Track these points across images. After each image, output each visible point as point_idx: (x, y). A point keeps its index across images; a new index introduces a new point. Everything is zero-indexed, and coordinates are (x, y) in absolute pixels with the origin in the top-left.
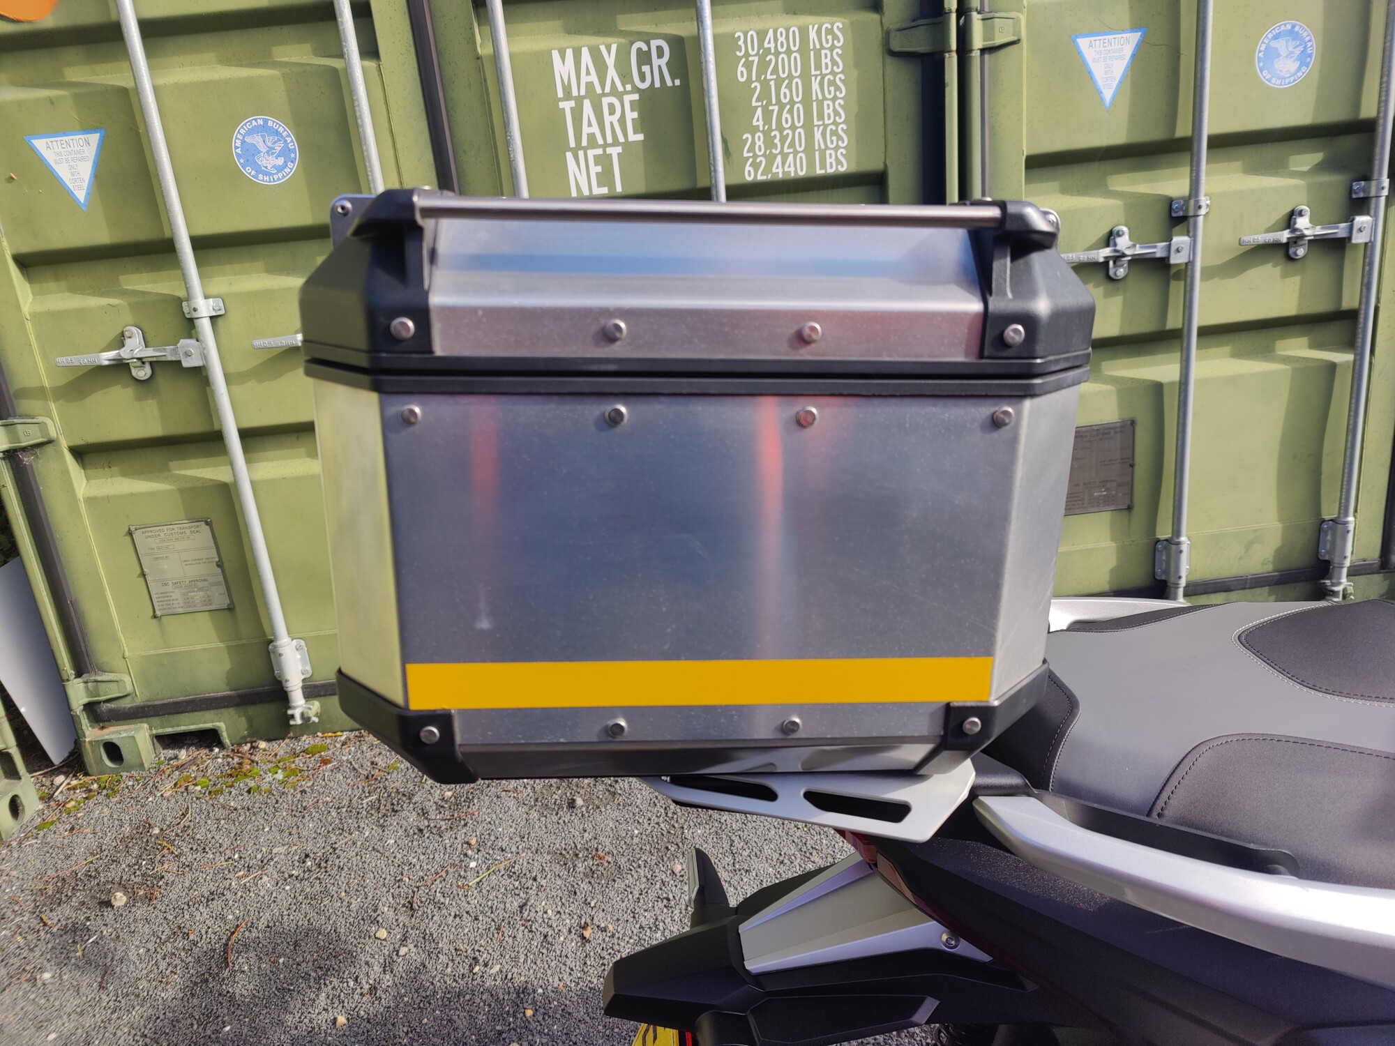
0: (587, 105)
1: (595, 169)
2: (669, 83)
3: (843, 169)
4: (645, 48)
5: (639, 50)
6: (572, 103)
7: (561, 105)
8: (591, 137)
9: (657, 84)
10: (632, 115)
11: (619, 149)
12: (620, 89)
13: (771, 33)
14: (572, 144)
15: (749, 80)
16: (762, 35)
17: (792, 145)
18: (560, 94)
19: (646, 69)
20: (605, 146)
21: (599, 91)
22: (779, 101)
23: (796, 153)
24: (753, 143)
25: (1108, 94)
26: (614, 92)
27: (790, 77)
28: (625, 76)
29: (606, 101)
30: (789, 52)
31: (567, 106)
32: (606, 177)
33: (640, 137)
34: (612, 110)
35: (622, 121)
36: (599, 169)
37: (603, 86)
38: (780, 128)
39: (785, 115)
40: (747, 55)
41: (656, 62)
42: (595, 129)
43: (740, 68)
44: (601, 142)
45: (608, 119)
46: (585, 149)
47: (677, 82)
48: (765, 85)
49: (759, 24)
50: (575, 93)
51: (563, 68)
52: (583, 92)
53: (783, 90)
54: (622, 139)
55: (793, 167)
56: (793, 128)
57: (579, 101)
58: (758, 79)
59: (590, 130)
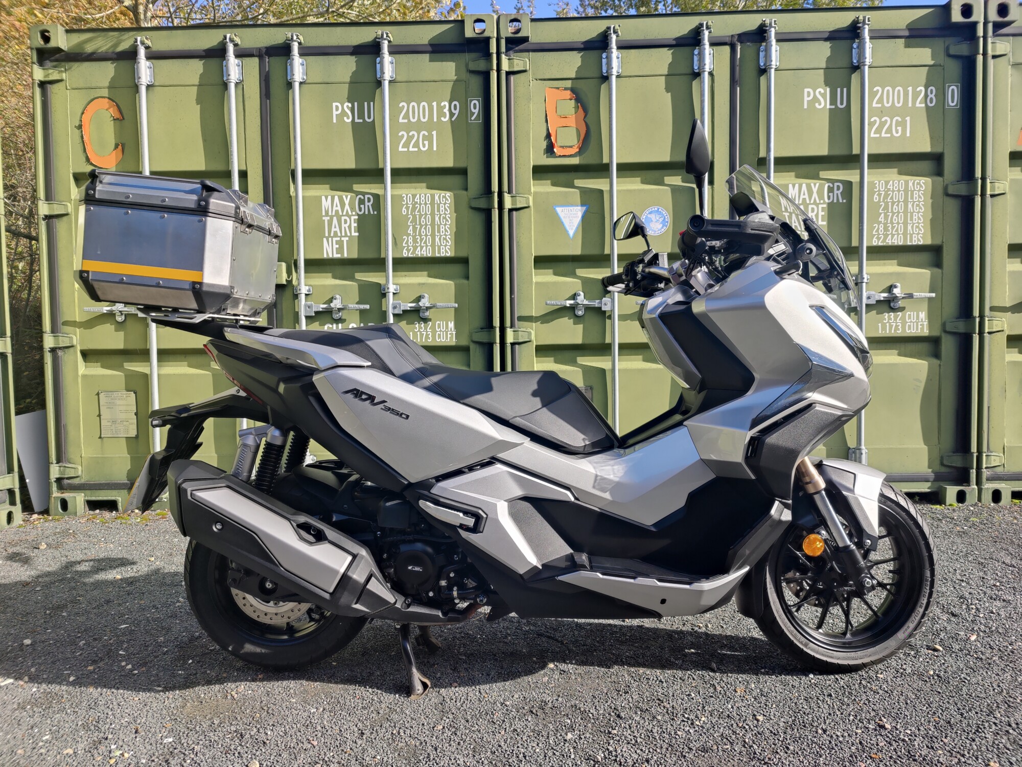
0: (335, 219)
1: (336, 246)
2: (372, 213)
3: (448, 255)
4: (362, 198)
5: (360, 198)
6: (328, 218)
7: (324, 218)
8: (335, 233)
9: (367, 213)
10: (354, 225)
11: (347, 239)
12: (350, 213)
13: (418, 196)
14: (327, 235)
15: (407, 214)
16: (414, 196)
17: (425, 242)
18: (324, 214)
19: (362, 206)
20: (341, 236)
21: (341, 214)
22: (420, 223)
23: (427, 246)
24: (408, 240)
25: (571, 233)
26: (347, 215)
27: (426, 214)
28: (352, 209)
29: (343, 218)
30: (426, 204)
31: (326, 219)
32: (340, 250)
33: (357, 234)
34: (346, 222)
35: (350, 227)
36: (337, 246)
37: (343, 212)
38: (420, 235)
39: (423, 230)
40: (407, 204)
41: (367, 204)
42: (337, 229)
43: (404, 209)
44: (339, 235)
45: (343, 225)
46: (332, 237)
47: (375, 213)
48: (414, 216)
49: (414, 191)
50: (330, 214)
51: (326, 203)
52: (334, 214)
53: (422, 219)
54: (349, 234)
55: (425, 252)
56: (426, 235)
57: (332, 217)
58: (411, 214)
59: (335, 230)
